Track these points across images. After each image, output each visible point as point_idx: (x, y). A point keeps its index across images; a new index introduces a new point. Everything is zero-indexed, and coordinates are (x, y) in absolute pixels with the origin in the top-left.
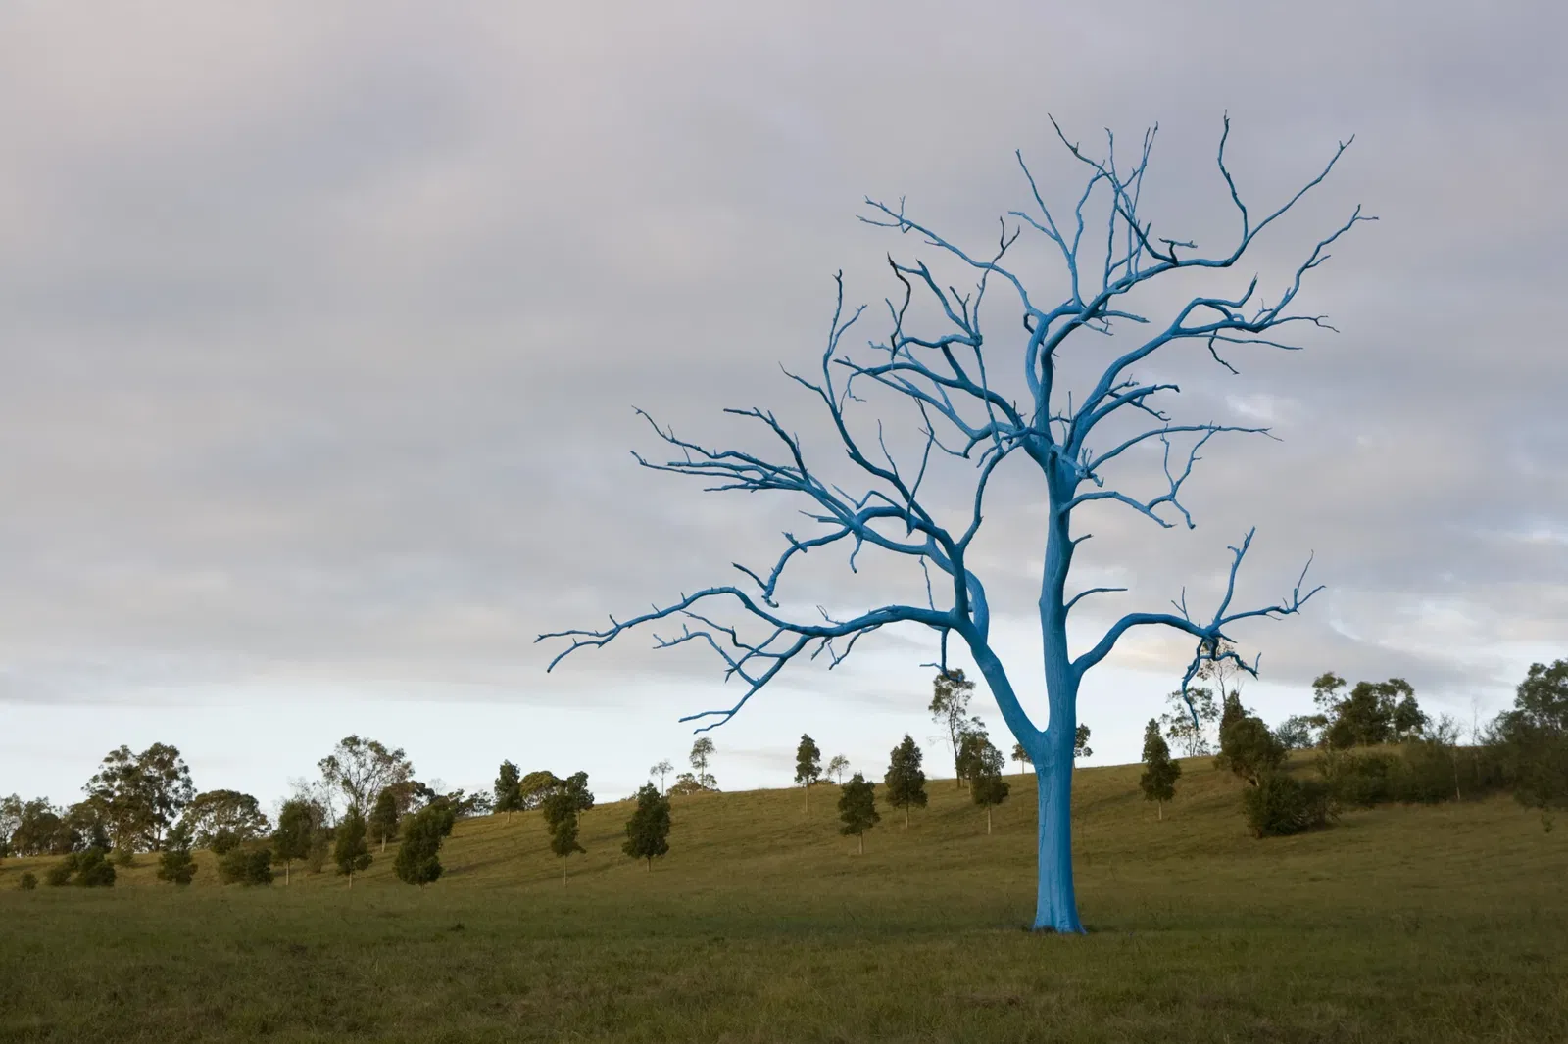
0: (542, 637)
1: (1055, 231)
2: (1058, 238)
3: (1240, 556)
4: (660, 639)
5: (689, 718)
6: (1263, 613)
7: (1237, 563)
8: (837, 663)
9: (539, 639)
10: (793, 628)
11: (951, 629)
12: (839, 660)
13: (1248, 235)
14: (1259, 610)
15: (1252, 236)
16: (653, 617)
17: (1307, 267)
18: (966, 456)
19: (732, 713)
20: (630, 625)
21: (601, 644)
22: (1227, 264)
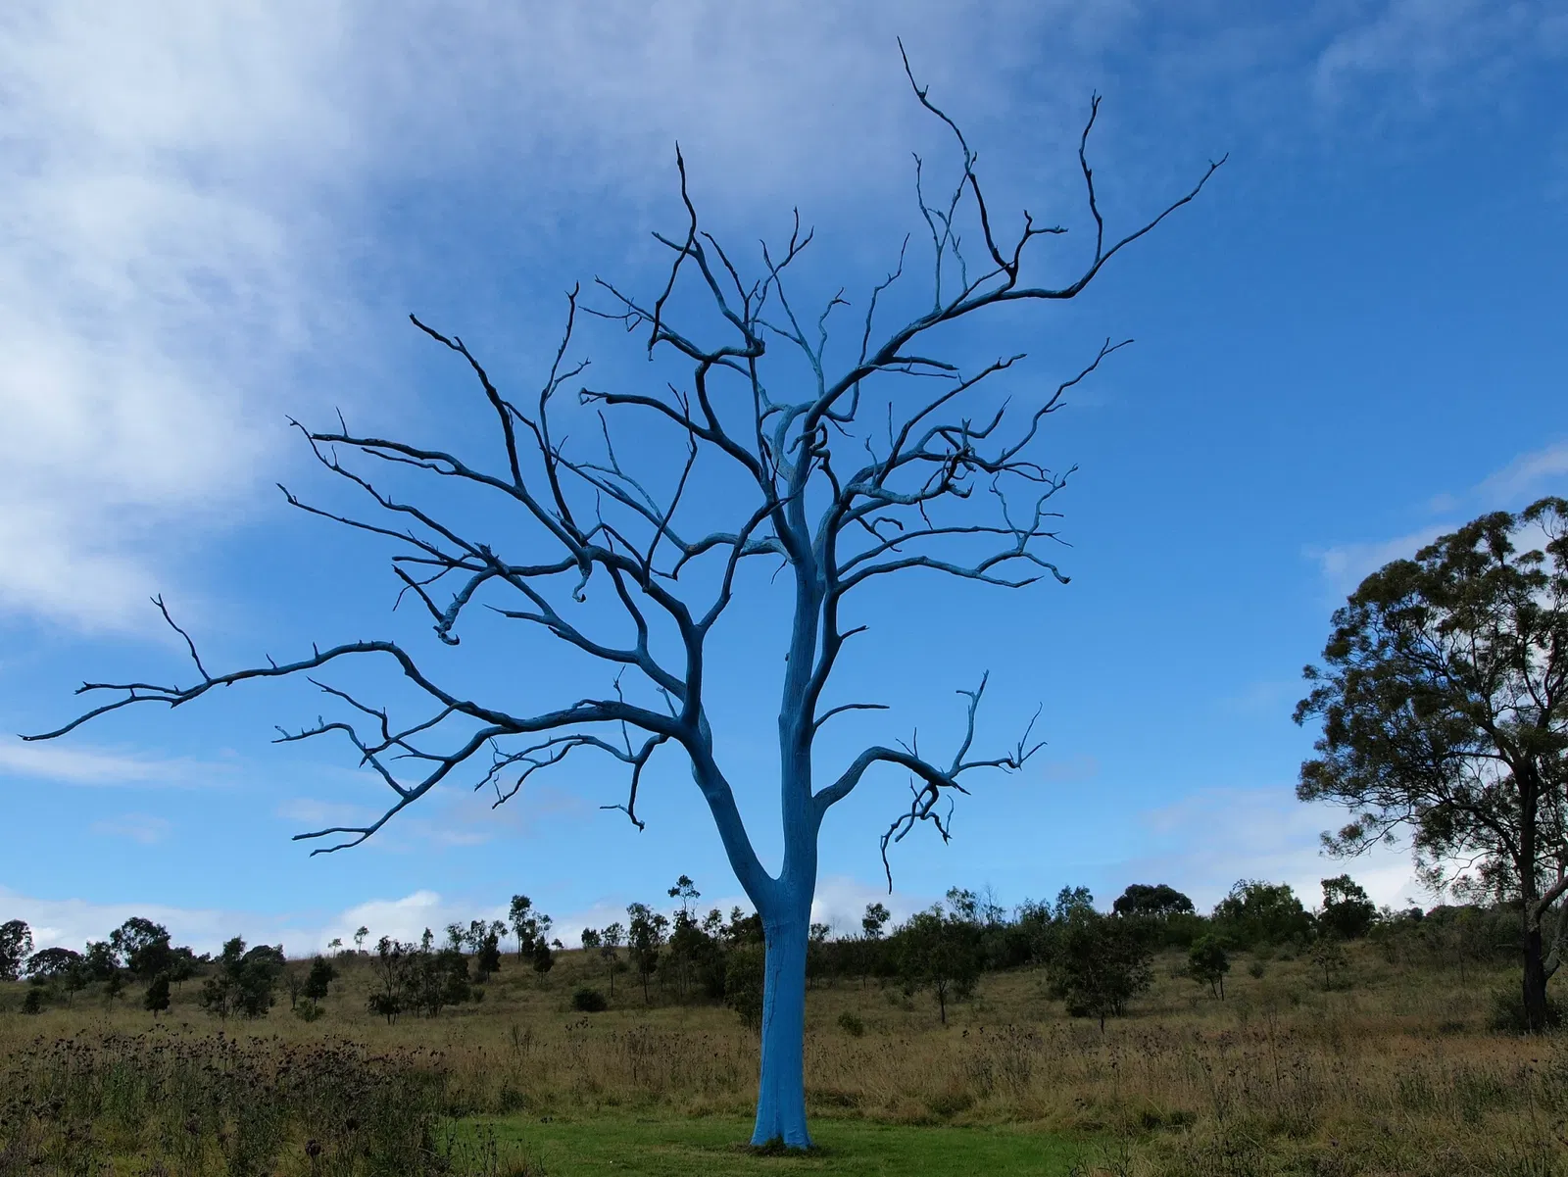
0: (89, 687)
1: (800, 335)
2: (801, 341)
3: (976, 700)
4: (283, 731)
5: (309, 836)
6: (996, 764)
7: (975, 706)
8: (503, 801)
9: (83, 690)
10: (470, 708)
11: (671, 738)
12: (505, 798)
13: (1101, 256)
14: (992, 760)
15: (1104, 259)
16: (265, 673)
17: (1044, 411)
18: (675, 577)
19: (369, 832)
20: (229, 680)
21: (176, 703)
22: (1068, 294)
